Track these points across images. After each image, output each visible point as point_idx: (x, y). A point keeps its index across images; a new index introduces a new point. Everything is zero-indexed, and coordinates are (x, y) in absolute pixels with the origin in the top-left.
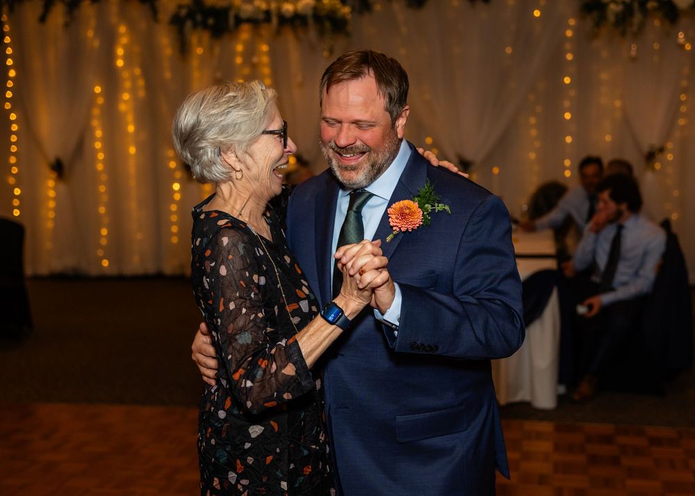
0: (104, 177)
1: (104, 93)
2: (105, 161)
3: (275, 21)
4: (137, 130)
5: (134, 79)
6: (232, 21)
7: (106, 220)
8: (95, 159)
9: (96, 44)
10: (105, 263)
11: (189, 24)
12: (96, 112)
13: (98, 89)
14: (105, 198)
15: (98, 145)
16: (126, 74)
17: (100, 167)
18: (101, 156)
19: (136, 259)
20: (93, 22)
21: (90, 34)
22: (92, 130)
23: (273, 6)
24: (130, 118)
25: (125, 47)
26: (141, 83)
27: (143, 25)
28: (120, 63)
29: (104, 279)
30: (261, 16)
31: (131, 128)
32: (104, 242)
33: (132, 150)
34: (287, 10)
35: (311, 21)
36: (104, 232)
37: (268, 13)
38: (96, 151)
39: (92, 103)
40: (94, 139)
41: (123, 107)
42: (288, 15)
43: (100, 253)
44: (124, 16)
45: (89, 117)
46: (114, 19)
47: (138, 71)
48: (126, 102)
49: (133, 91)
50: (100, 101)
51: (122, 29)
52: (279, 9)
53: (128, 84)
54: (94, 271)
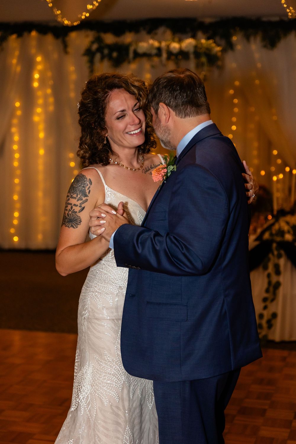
0: (18, 172)
1: (22, 108)
2: (20, 160)
3: (164, 55)
4: (46, 137)
5: (46, 97)
6: (131, 55)
7: (18, 205)
8: (12, 159)
9: (19, 69)
10: (16, 239)
11: (98, 56)
12: (15, 121)
13: (18, 104)
14: (18, 189)
15: (15, 147)
16: (39, 93)
17: (16, 164)
18: (17, 156)
19: (40, 237)
20: (17, 53)
21: (14, 61)
22: (11, 135)
23: (164, 44)
24: (41, 127)
25: (40, 73)
26: (51, 100)
27: (55, 56)
28: (36, 84)
29: (14, 251)
30: (154, 52)
31: (42, 135)
32: (15, 222)
33: (42, 152)
34: (174, 48)
35: (192, 56)
36: (16, 214)
37: (159, 49)
38: (12, 152)
39: (12, 115)
40: (12, 142)
41: (36, 119)
42: (175, 51)
43: (12, 231)
44: (41, 48)
45: (10, 126)
46: (33, 51)
47: (49, 91)
48: (39, 115)
49: (45, 105)
50: (19, 113)
51: (39, 59)
52: (168, 46)
53: (40, 101)
54: (6, 245)
